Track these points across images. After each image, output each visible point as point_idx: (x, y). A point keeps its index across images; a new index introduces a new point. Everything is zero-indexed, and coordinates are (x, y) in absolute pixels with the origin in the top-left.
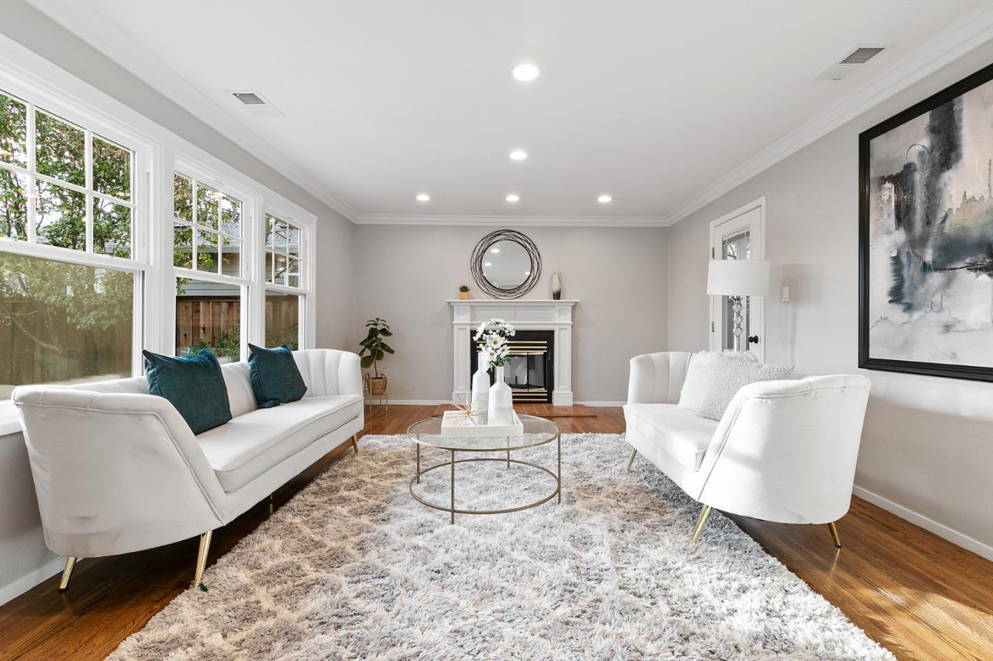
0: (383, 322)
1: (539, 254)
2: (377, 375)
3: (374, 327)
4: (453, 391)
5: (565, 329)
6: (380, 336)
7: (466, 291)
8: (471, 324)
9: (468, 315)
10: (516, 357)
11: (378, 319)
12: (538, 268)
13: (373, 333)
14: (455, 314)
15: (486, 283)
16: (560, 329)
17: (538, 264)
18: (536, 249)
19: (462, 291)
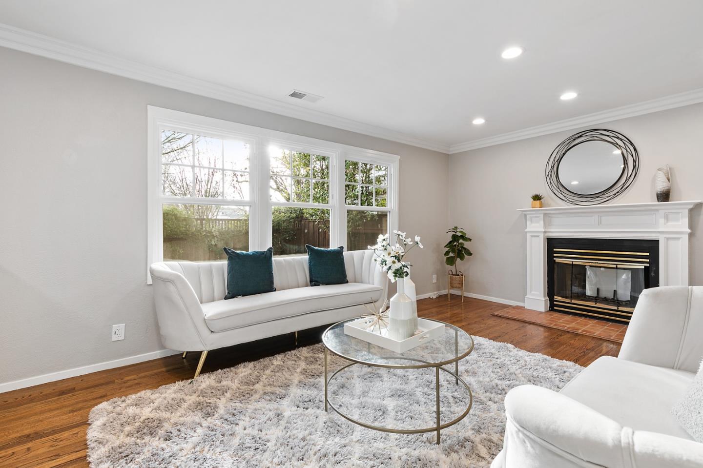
0: (462, 230)
1: (635, 149)
2: (456, 272)
3: (454, 233)
4: (526, 295)
5: (679, 239)
6: (461, 241)
7: (540, 199)
8: (545, 232)
9: (542, 222)
10: (602, 269)
11: (456, 227)
12: (634, 166)
13: (455, 238)
14: (528, 222)
15: (562, 189)
16: (668, 239)
17: (635, 161)
18: (632, 144)
19: (534, 200)
